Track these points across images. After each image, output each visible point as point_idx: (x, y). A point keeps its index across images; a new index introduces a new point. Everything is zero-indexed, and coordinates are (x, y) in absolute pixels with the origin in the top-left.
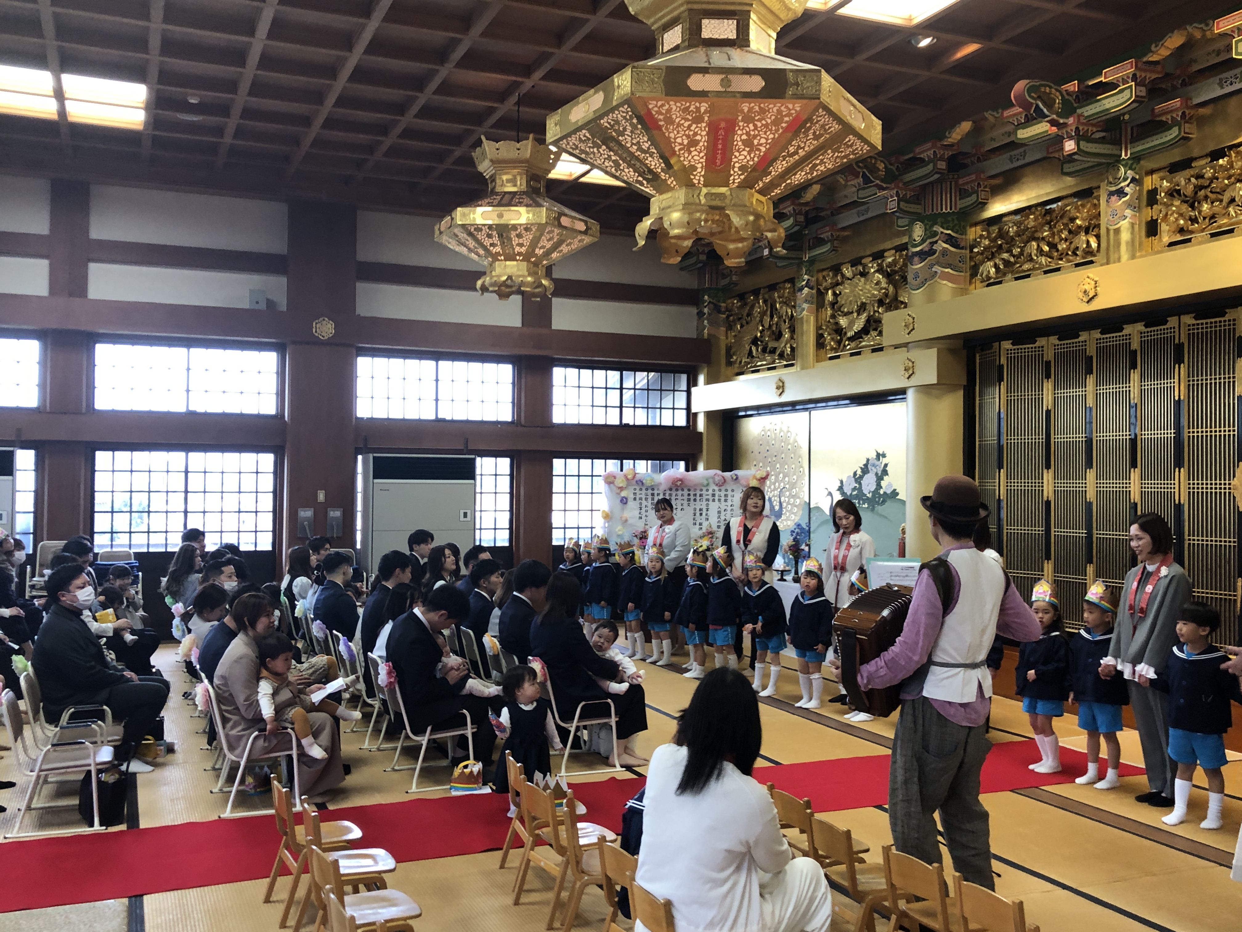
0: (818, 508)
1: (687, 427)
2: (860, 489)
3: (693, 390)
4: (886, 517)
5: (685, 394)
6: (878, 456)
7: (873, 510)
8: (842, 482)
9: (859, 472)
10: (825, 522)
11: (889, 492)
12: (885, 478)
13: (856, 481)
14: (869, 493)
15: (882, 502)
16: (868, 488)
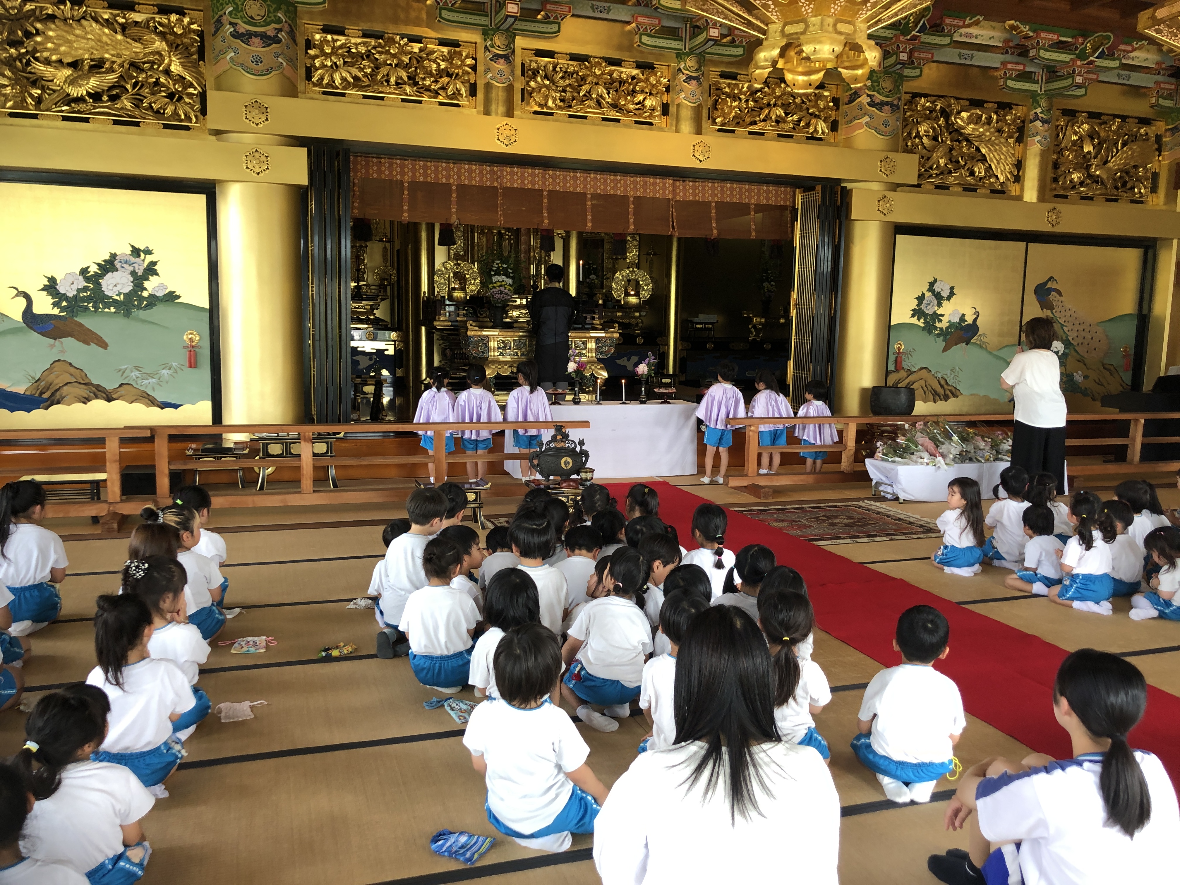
2: (97, 290)
4: (153, 323)
6: (136, 251)
7: (129, 315)
9: (94, 270)
10: (11, 332)
11: (160, 294)
12: (152, 277)
13: (87, 279)
14: (119, 294)
15: (146, 306)
16: (115, 289)
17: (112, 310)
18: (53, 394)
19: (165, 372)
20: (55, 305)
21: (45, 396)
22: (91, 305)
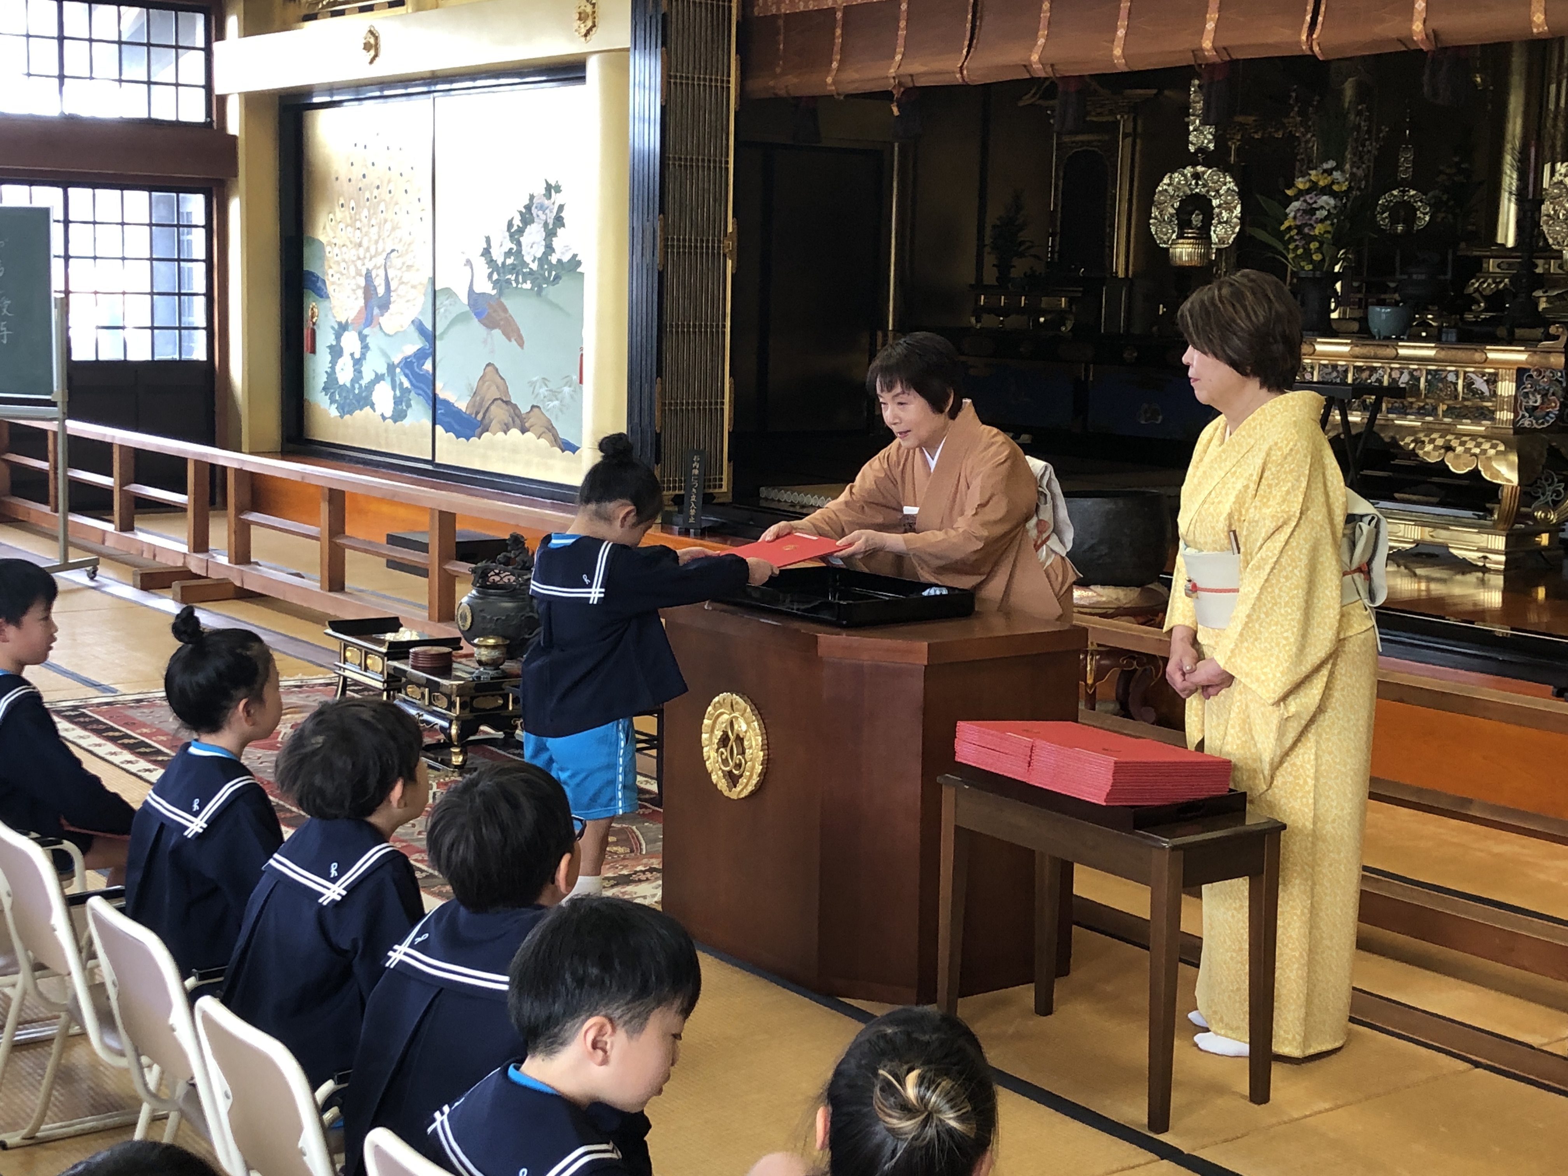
0: (448, 291)
1: (208, 125)
2: (519, 253)
3: (216, 46)
4: (561, 309)
5: (202, 54)
6: (549, 189)
7: (539, 293)
8: (488, 240)
9: (517, 222)
10: (460, 318)
11: (565, 259)
12: (560, 231)
13: (512, 236)
14: (533, 261)
15: (554, 279)
16: (533, 251)
17: (528, 285)
18: (484, 417)
19: (566, 389)
20: (490, 276)
21: (479, 417)
22: (513, 278)
